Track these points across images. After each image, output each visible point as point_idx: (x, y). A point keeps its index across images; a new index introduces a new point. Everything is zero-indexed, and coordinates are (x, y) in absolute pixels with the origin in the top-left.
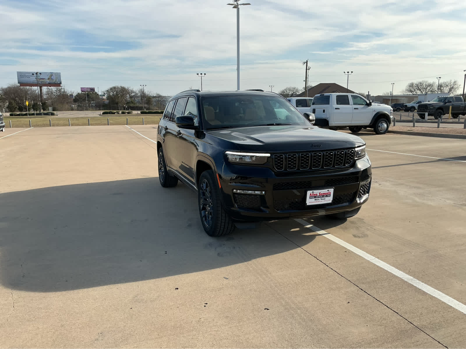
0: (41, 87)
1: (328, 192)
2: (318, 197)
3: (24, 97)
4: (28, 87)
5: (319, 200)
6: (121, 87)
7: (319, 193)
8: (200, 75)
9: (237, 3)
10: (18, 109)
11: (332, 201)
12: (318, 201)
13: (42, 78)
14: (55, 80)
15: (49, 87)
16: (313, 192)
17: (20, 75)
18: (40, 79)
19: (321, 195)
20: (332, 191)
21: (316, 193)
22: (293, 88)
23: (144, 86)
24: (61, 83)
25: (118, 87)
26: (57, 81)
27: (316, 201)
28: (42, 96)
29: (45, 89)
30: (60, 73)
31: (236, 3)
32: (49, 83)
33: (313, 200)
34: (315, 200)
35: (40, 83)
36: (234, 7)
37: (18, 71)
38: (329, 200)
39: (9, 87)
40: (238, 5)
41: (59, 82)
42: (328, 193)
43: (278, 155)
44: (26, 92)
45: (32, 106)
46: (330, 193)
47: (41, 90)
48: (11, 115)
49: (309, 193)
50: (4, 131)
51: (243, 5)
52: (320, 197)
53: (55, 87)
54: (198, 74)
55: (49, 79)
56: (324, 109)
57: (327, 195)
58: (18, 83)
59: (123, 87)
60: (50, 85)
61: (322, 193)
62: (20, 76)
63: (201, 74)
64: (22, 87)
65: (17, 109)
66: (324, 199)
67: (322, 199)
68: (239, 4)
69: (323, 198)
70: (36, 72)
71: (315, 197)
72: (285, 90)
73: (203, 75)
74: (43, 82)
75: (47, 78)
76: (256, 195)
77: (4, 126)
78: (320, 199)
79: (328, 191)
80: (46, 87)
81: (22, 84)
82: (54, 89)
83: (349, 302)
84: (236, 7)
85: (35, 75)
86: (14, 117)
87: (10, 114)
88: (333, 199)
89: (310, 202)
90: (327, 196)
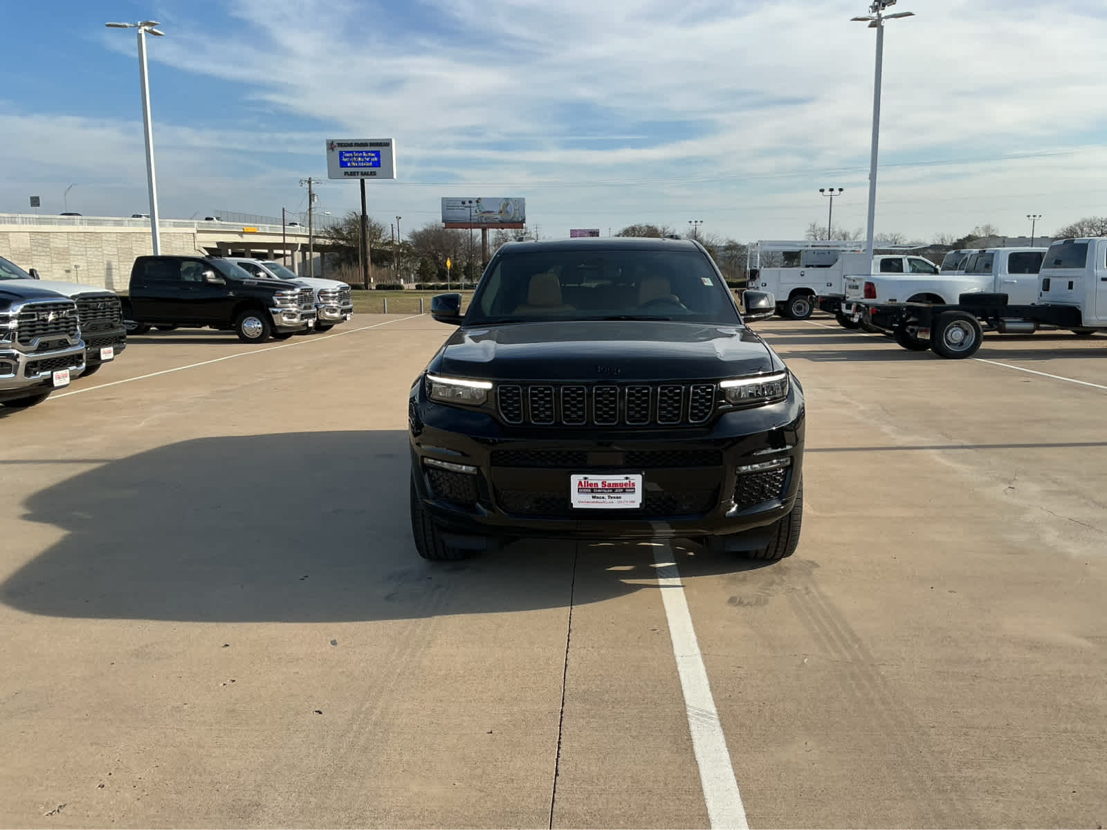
0: (484, 230)
1: (627, 481)
2: (599, 491)
3: (452, 251)
4: (460, 230)
5: (603, 498)
6: (647, 226)
7: (601, 482)
8: (827, 192)
9: (878, 14)
10: (437, 276)
11: (641, 504)
12: (602, 500)
13: (487, 210)
14: (512, 216)
15: (500, 230)
16: (586, 478)
17: (448, 204)
18: (484, 212)
19: (607, 487)
20: (637, 479)
21: (593, 482)
22: (1102, 222)
23: (697, 224)
24: (523, 221)
25: (640, 228)
26: (517, 215)
27: (596, 500)
28: (486, 248)
29: (492, 233)
30: (524, 199)
31: (875, 15)
32: (501, 222)
33: (589, 497)
34: (593, 497)
35: (484, 221)
36: (871, 26)
37: (444, 196)
38: (633, 502)
39: (426, 230)
40: (880, 18)
41: (520, 219)
42: (626, 484)
43: (510, 387)
44: (457, 238)
45: (463, 270)
46: (633, 484)
47: (484, 236)
48: (418, 287)
49: (575, 479)
50: (348, 319)
51: (893, 19)
52: (605, 491)
53: (513, 230)
54: (822, 191)
55: (501, 212)
56: (1071, 280)
57: (624, 489)
58: (443, 221)
59: (652, 227)
60: (502, 224)
61: (611, 482)
62: (446, 208)
63: (832, 190)
64: (449, 230)
65: (435, 275)
66: (617, 498)
67: (611, 498)
68: (883, 16)
69: (616, 496)
70: (478, 197)
71: (592, 491)
72: (1078, 225)
73: (836, 192)
74: (489, 218)
75: (497, 210)
76: (463, 474)
77: (351, 309)
78: (606, 496)
79: (627, 478)
80: (495, 230)
81: (449, 223)
82: (510, 232)
83: (491, 732)
84: (876, 24)
85: (474, 204)
86: (423, 291)
87: (416, 286)
88: (642, 500)
89: (579, 500)
90: (624, 491)
